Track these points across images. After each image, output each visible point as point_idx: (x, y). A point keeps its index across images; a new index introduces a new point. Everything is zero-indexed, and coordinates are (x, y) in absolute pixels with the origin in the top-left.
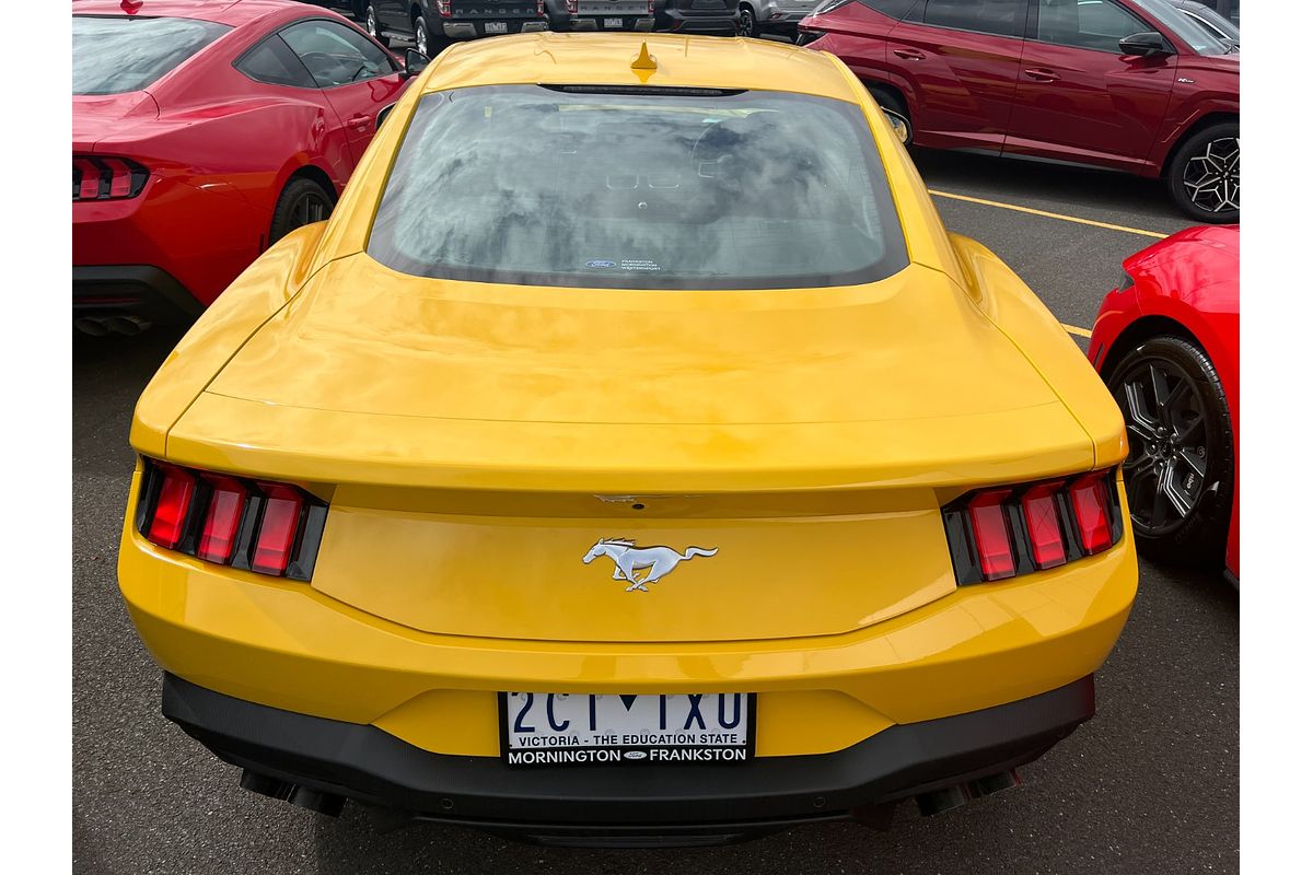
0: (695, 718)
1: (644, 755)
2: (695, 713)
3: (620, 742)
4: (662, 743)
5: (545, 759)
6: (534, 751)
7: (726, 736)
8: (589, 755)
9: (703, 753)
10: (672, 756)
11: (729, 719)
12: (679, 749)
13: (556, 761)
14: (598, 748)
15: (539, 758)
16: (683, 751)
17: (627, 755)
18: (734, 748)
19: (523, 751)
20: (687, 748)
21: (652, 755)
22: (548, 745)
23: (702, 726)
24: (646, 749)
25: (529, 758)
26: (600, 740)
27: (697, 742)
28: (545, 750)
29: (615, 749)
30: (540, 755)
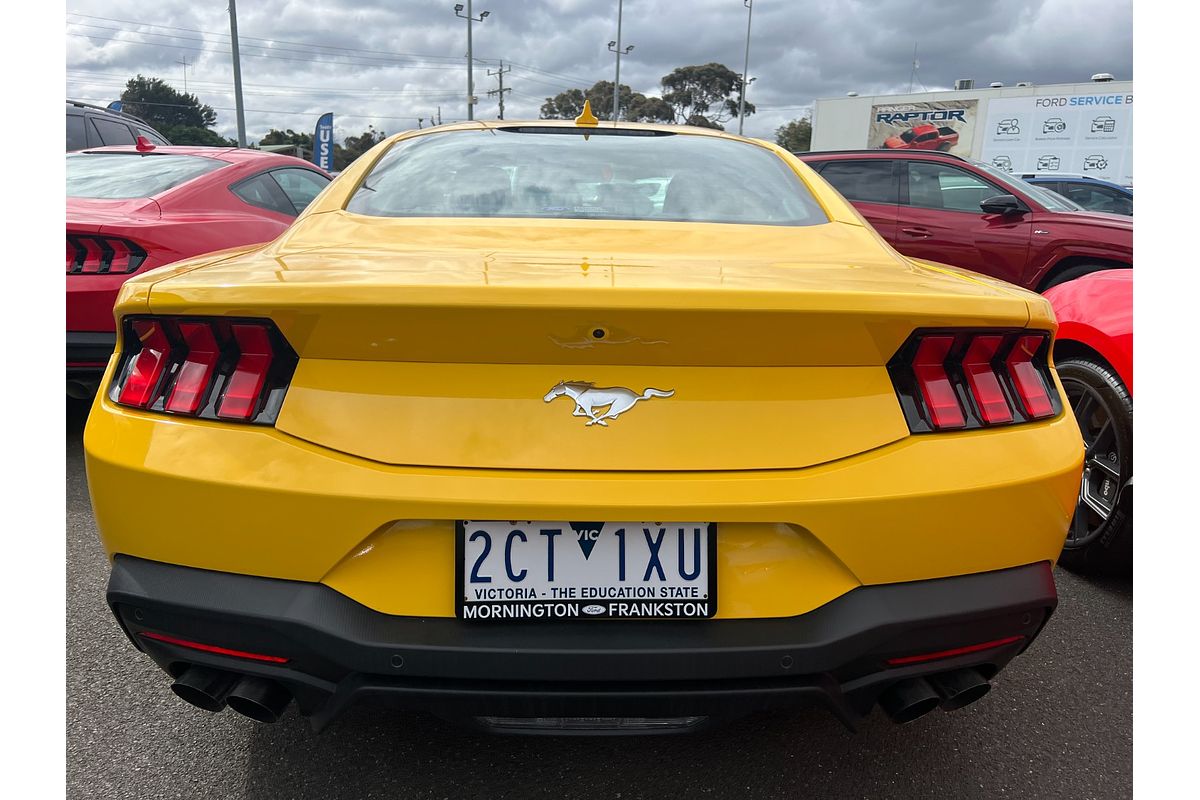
0: (655, 568)
1: (603, 610)
2: (655, 562)
3: (578, 596)
4: (621, 597)
5: (501, 613)
6: (490, 604)
7: (686, 589)
8: (546, 609)
9: (663, 606)
10: (632, 611)
11: (689, 570)
12: (639, 603)
13: (512, 615)
14: (556, 602)
15: (495, 612)
16: (643, 605)
17: (586, 610)
18: (695, 602)
19: (479, 604)
20: (647, 602)
21: (611, 610)
22: (504, 598)
23: (662, 578)
24: (605, 603)
25: (484, 612)
26: (558, 592)
27: (658, 596)
28: (501, 603)
29: (573, 603)
30: (496, 609)
